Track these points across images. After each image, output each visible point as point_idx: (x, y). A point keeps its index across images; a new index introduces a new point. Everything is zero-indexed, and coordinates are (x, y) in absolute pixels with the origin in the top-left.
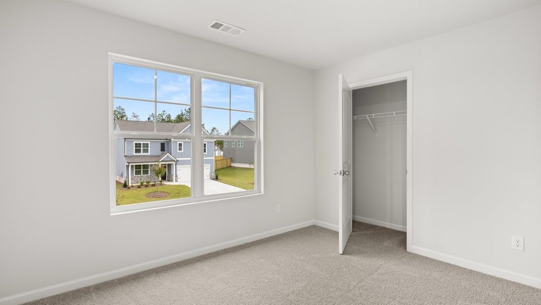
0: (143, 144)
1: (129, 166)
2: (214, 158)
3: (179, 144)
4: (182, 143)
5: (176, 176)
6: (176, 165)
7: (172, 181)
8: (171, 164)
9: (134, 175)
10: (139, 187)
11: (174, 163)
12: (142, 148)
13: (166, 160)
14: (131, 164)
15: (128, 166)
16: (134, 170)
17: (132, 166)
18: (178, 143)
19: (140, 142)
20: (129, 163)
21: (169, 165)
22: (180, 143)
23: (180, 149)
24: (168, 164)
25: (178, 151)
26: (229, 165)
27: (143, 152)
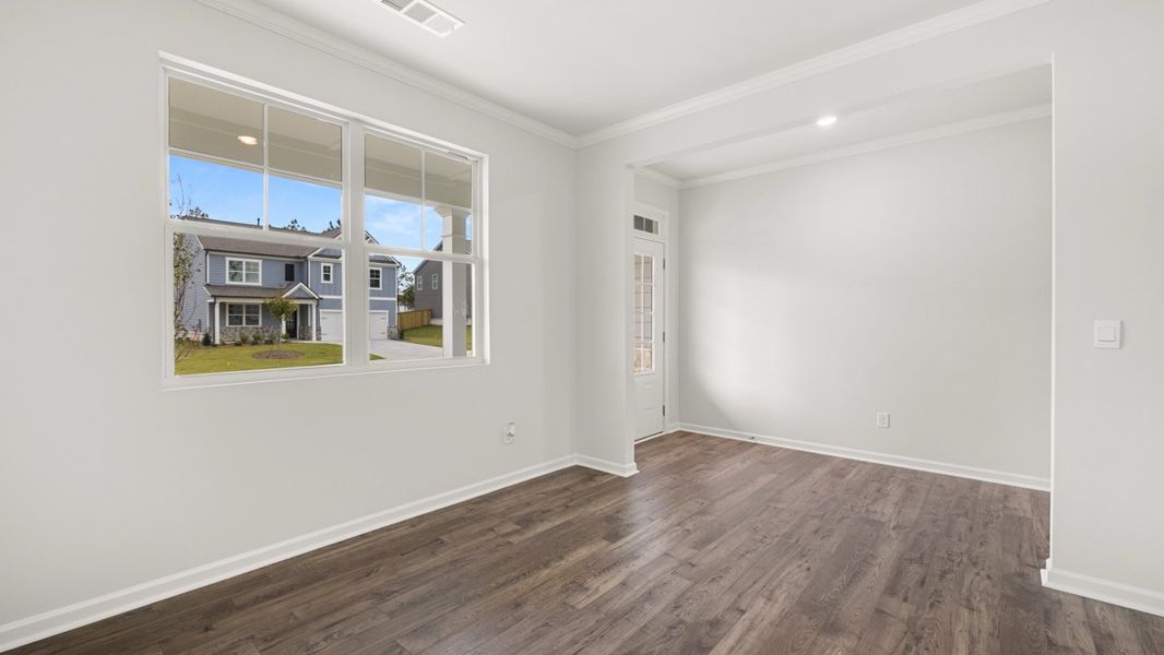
0: (247, 263)
1: (215, 303)
2: (396, 299)
3: (325, 267)
4: (331, 265)
5: (318, 329)
6: (317, 306)
7: (310, 338)
8: (307, 305)
9: (227, 325)
10: (237, 344)
11: (314, 303)
12: (244, 272)
13: (297, 295)
14: (219, 301)
15: (212, 305)
16: (227, 315)
17: (222, 305)
18: (323, 265)
19: (240, 260)
20: (214, 297)
21: (304, 308)
22: (327, 265)
23: (327, 277)
24: (301, 305)
25: (323, 281)
26: (426, 323)
27: (247, 281)
